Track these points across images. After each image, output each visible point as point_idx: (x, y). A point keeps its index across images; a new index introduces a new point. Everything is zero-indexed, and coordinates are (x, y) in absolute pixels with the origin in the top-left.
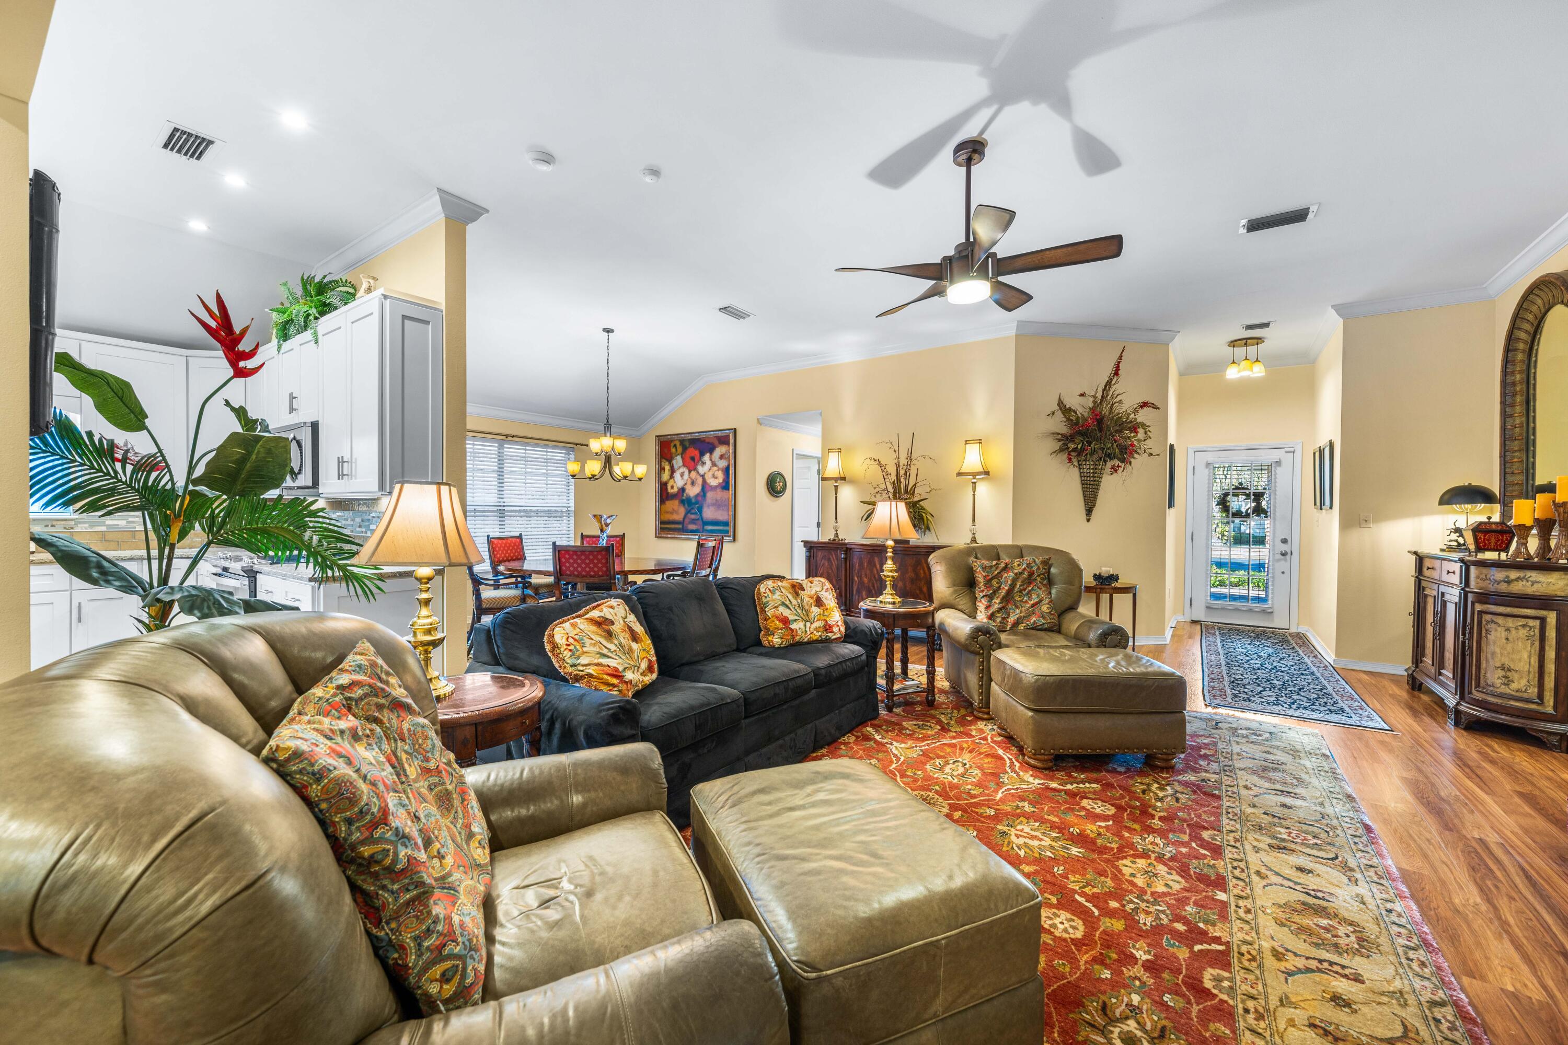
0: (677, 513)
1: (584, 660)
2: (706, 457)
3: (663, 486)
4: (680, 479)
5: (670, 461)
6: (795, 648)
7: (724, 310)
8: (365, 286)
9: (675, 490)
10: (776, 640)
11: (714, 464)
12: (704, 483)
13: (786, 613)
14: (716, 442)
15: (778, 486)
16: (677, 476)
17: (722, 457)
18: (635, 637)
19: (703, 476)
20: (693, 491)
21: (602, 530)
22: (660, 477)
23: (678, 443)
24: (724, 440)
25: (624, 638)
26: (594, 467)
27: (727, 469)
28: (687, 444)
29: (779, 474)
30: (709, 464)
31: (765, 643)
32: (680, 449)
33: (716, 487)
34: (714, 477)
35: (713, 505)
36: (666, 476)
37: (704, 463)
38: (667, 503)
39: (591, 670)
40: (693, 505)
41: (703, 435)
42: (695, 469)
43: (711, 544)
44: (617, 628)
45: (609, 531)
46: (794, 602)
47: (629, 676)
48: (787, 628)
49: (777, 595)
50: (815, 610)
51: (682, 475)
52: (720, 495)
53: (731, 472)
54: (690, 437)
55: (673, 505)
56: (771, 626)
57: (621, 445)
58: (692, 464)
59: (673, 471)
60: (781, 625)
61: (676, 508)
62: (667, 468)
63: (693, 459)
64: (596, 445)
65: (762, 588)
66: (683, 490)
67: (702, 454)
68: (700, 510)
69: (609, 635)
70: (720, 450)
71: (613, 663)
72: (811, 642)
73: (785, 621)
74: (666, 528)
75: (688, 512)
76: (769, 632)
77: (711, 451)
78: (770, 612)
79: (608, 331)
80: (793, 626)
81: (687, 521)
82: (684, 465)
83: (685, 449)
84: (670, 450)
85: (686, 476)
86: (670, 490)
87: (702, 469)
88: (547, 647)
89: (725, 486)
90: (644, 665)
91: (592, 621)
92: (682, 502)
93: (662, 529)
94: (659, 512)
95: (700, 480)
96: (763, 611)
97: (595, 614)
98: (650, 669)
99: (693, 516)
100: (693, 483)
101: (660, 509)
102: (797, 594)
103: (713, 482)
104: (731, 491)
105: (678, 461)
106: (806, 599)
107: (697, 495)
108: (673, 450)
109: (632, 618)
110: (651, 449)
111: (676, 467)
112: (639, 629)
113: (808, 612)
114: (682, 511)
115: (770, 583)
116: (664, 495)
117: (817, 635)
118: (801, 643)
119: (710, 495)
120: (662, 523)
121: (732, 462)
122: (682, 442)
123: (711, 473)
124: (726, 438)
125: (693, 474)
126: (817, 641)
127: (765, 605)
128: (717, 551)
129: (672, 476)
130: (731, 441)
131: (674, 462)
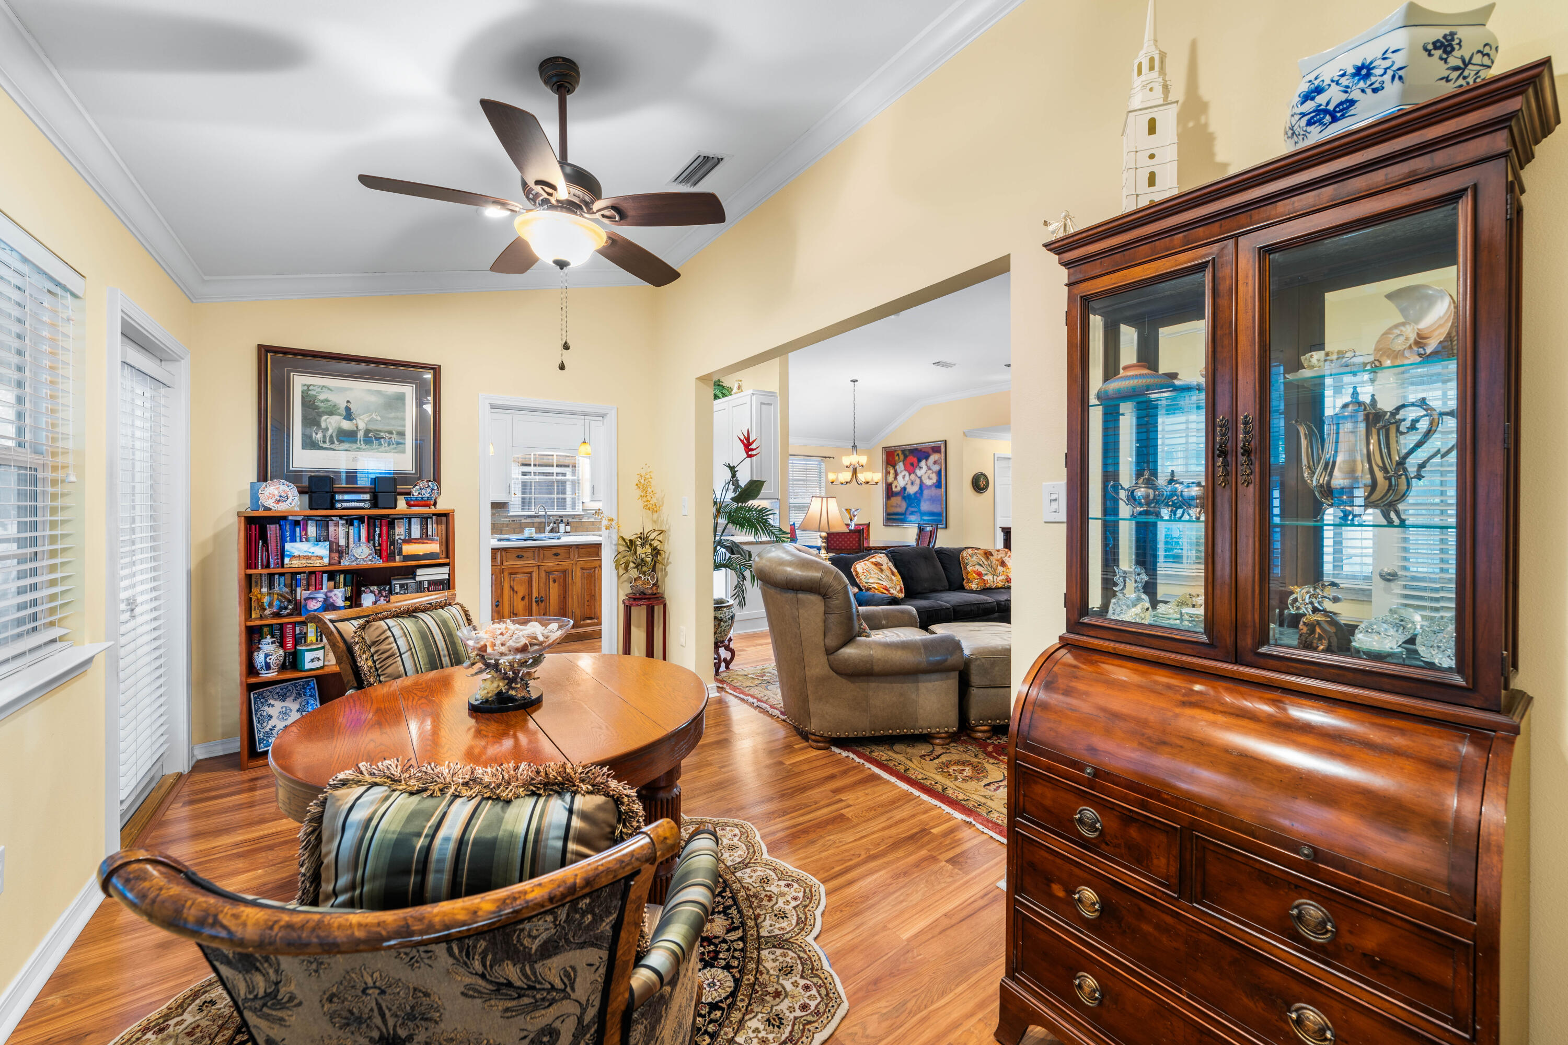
0: (900, 506)
1: (871, 581)
2: (923, 463)
3: (889, 486)
4: (902, 480)
5: (894, 466)
6: (986, 590)
7: (936, 363)
8: (736, 385)
9: (899, 489)
10: (974, 586)
11: (929, 468)
12: (922, 483)
13: (981, 569)
14: (930, 451)
15: (982, 484)
16: (900, 478)
17: (935, 463)
18: (893, 574)
19: (920, 478)
20: (912, 490)
21: (851, 520)
22: (886, 479)
23: (900, 453)
24: (936, 450)
25: (889, 574)
26: (846, 476)
27: (940, 471)
28: (907, 453)
29: (982, 474)
30: (925, 468)
31: (967, 588)
32: (902, 457)
33: (931, 486)
34: (930, 478)
35: (929, 500)
36: (891, 478)
37: (921, 468)
38: (893, 499)
39: (875, 585)
40: (912, 500)
41: (920, 446)
42: (914, 472)
43: (929, 529)
44: (884, 567)
45: (856, 520)
46: (986, 563)
47: (892, 591)
48: (981, 578)
49: (975, 558)
50: (1000, 568)
51: (904, 477)
52: (934, 492)
53: (943, 474)
54: (909, 447)
55: (896, 500)
56: (970, 577)
57: (863, 459)
58: (911, 469)
59: (896, 474)
60: (977, 577)
61: (899, 503)
62: (892, 472)
63: (912, 465)
64: (847, 460)
65: (965, 554)
66: (904, 489)
67: (919, 461)
68: (919, 505)
69: (881, 570)
70: (934, 457)
71: (885, 584)
72: (997, 588)
73: (980, 574)
74: (893, 518)
75: (909, 506)
76: (969, 581)
77: (927, 458)
78: (970, 569)
79: (854, 381)
80: (985, 578)
81: (908, 512)
82: (905, 470)
83: (905, 457)
84: (893, 458)
85: (907, 478)
86: (894, 489)
87: (919, 472)
88: (854, 574)
89: (938, 485)
90: (898, 588)
91: (872, 563)
92: (904, 498)
93: (888, 519)
94: (886, 506)
95: (918, 481)
96: (965, 568)
97: (873, 560)
98: (901, 590)
99: (913, 509)
100: (912, 483)
101: (887, 504)
102: (988, 558)
103: (928, 482)
104: (943, 489)
105: (900, 466)
106: (994, 562)
107: (916, 493)
108: (897, 458)
109: (890, 564)
110: (880, 458)
111: (899, 471)
112: (895, 570)
113: (995, 570)
114: (904, 505)
115: (970, 551)
116: (890, 492)
117: (1000, 584)
118: (990, 589)
119: (926, 492)
120: (888, 514)
121: (943, 466)
122: (903, 452)
123: (926, 476)
124: (939, 448)
125: (913, 476)
126: (1001, 588)
127: (967, 564)
128: (933, 534)
129: (895, 478)
130: (943, 450)
131: (897, 467)
